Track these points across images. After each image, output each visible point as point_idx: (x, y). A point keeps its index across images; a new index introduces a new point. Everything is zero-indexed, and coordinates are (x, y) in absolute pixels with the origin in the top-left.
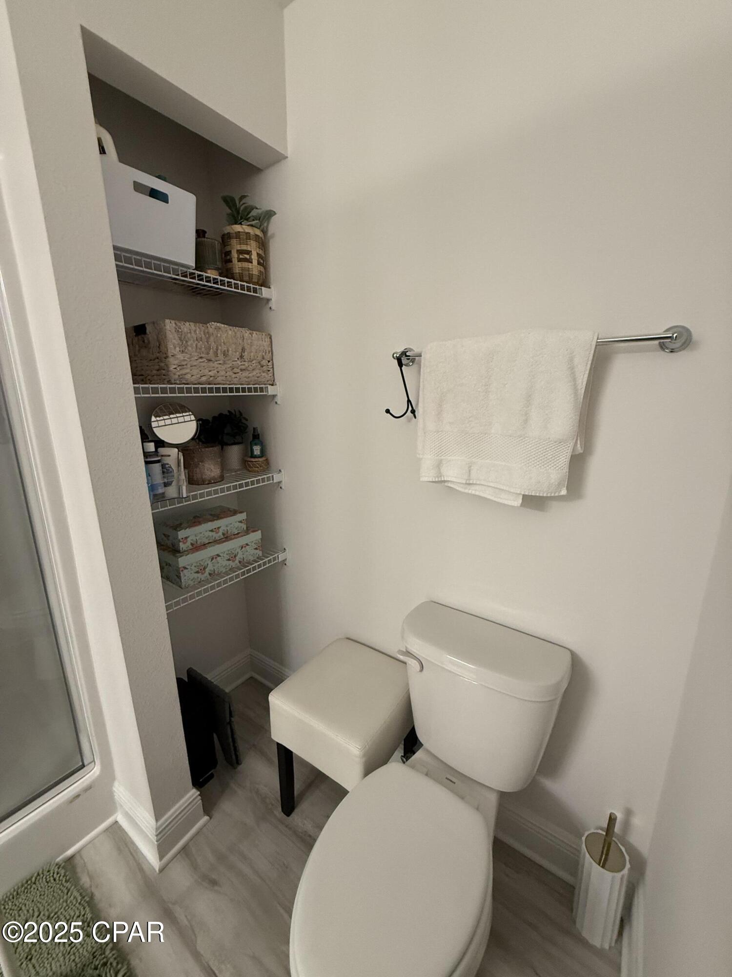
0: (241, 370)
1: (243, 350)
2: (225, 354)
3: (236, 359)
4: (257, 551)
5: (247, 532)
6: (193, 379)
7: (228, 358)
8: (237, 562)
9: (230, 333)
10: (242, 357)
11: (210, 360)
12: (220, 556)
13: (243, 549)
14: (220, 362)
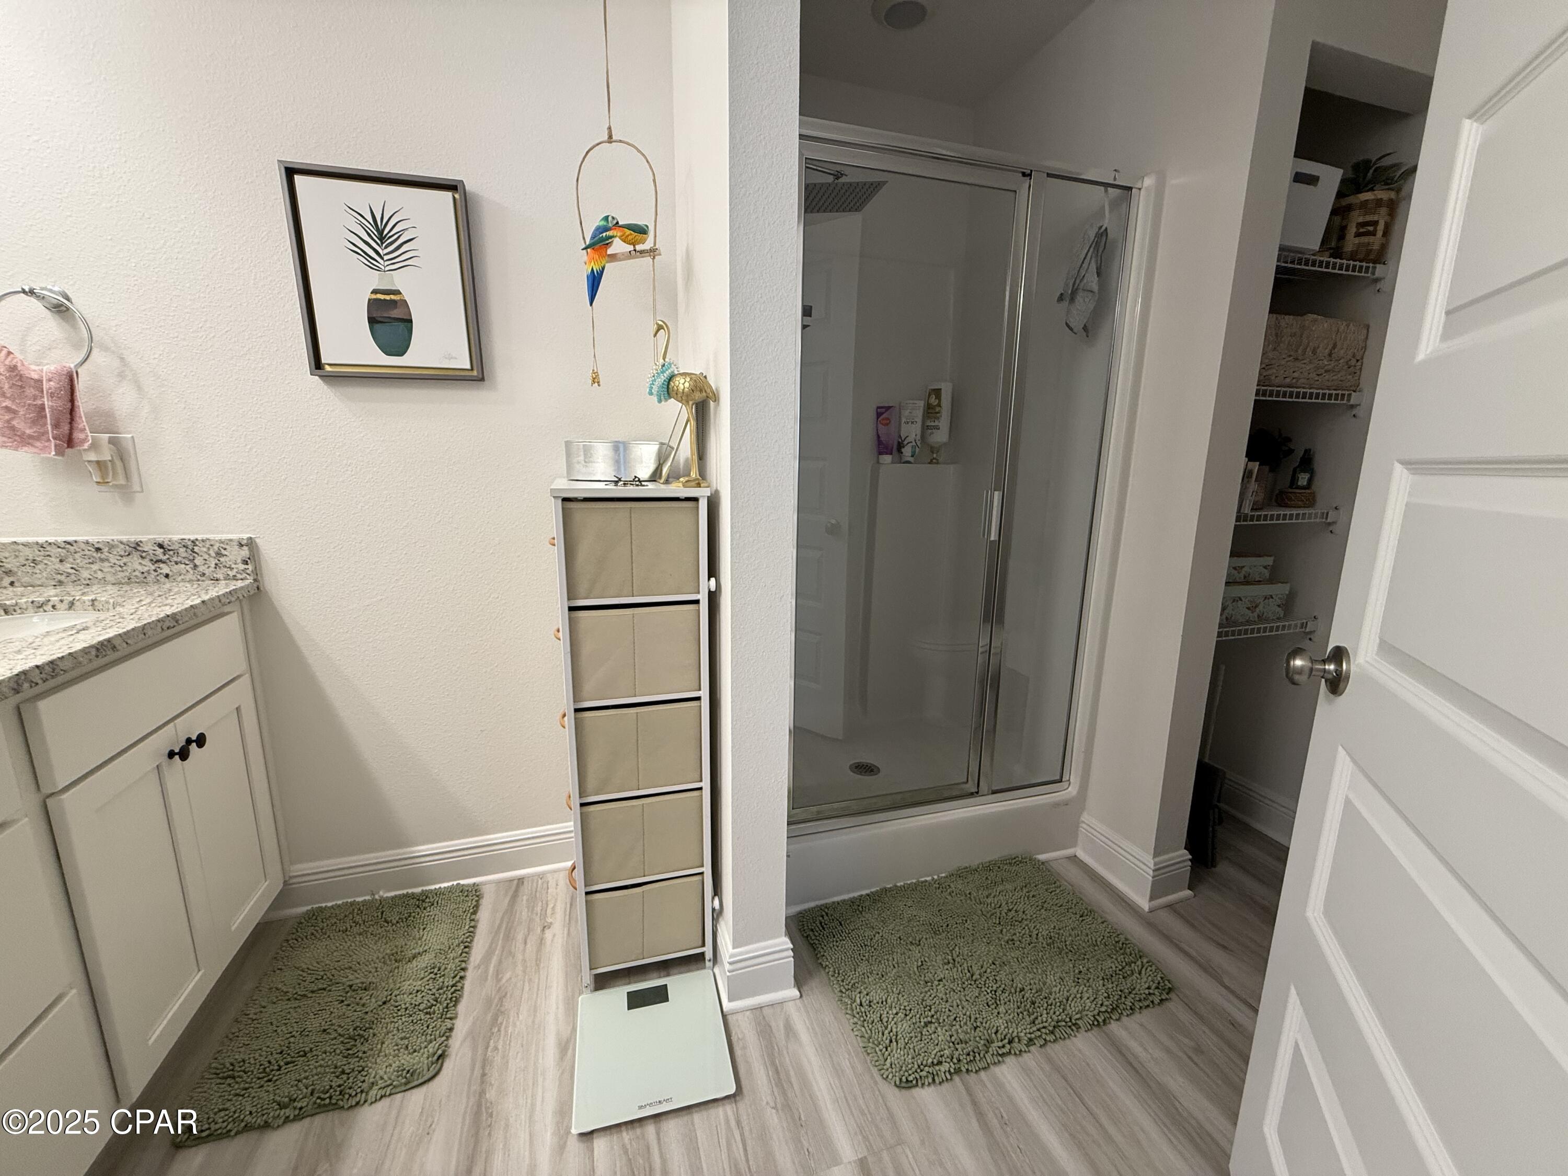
0: (1326, 371)
1: (1335, 346)
2: (1314, 352)
3: (1323, 358)
4: (1279, 609)
5: (1271, 581)
6: (1277, 381)
7: (1315, 357)
8: (1255, 614)
9: (1325, 325)
10: (1330, 355)
11: (1296, 359)
12: (1241, 600)
13: (1267, 601)
14: (1305, 361)
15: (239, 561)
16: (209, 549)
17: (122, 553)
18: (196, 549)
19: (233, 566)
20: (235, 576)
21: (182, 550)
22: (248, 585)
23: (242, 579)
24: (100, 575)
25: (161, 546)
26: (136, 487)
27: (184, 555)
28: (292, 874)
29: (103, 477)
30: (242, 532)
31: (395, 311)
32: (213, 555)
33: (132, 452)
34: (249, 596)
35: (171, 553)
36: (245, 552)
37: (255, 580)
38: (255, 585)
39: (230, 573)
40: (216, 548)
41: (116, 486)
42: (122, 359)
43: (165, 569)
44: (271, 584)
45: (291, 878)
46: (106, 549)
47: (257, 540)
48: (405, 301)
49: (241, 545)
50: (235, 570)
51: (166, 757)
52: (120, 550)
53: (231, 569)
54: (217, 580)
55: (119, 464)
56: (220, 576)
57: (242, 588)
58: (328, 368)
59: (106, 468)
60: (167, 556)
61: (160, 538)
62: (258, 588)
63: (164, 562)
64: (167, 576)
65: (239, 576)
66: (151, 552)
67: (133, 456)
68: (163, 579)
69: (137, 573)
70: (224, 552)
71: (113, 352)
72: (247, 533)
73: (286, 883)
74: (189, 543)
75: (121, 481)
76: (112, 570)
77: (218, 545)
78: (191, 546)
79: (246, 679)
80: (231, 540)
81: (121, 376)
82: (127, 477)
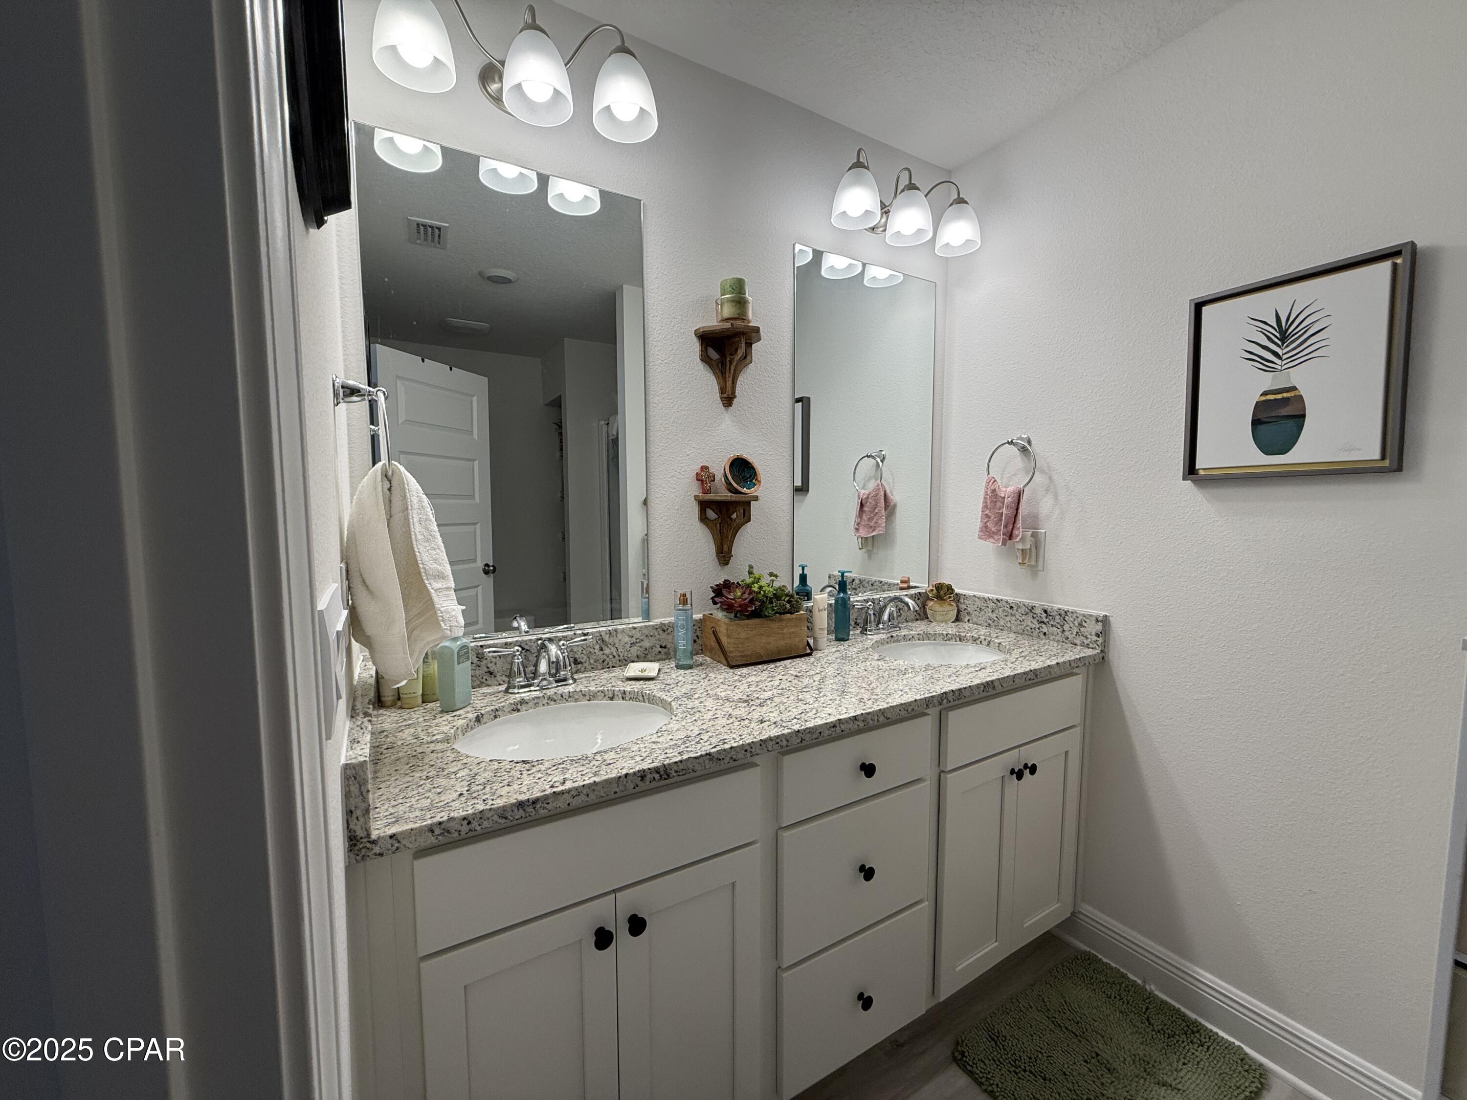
15: (1093, 633)
16: (1075, 620)
17: (1023, 612)
18: (1067, 618)
19: (1089, 636)
20: (1088, 644)
21: (1058, 617)
22: (1095, 655)
23: (1092, 648)
24: (1009, 625)
25: (1045, 612)
26: (1040, 568)
27: (1058, 621)
28: (1080, 910)
29: (1023, 561)
30: (1101, 610)
31: (1286, 409)
32: (1077, 624)
33: (1043, 541)
34: (1096, 664)
35: (1051, 618)
36: (1099, 627)
37: (1102, 651)
38: (1101, 656)
39: (1085, 641)
40: (1079, 619)
41: (1029, 565)
42: (1050, 478)
43: (1045, 630)
44: (1113, 656)
45: (1080, 912)
46: (1015, 608)
47: (1111, 619)
48: (1301, 396)
49: (1098, 621)
50: (1089, 640)
51: (1009, 772)
52: (1023, 610)
53: (1087, 638)
54: (1075, 645)
55: (1034, 550)
56: (1078, 642)
57: (1090, 656)
58: (1202, 472)
59: (1026, 553)
60: (1048, 620)
61: (1047, 605)
62: (1103, 658)
63: (1045, 624)
64: (1045, 634)
65: (1091, 645)
66: (1039, 615)
67: (1043, 547)
68: (1042, 636)
69: (1028, 628)
70: (1084, 624)
71: (1046, 474)
72: (1104, 611)
73: (1073, 914)
74: (1063, 613)
75: (1033, 563)
76: (1016, 623)
77: (1081, 617)
78: (1064, 615)
79: (1078, 730)
80: (1091, 616)
81: (1047, 490)
82: (1037, 561)
